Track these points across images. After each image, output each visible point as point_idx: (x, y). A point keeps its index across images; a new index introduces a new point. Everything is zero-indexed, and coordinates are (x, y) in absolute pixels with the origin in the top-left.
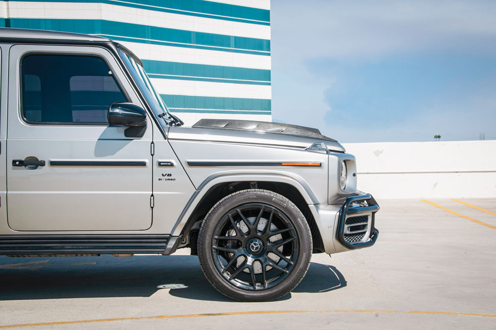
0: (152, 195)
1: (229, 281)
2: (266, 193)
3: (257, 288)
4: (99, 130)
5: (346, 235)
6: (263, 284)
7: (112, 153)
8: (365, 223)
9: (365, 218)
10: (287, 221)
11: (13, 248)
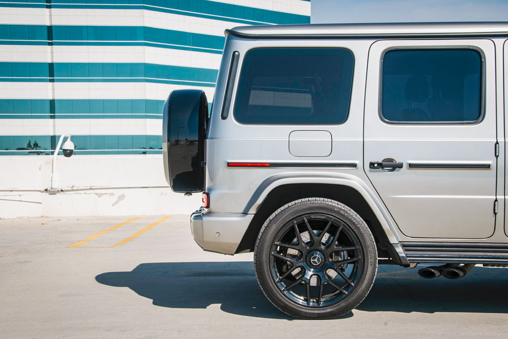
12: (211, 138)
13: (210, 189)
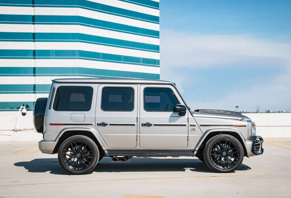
0: (188, 136)
1: (215, 166)
2: (228, 135)
3: (225, 168)
4: (170, 114)
5: (255, 150)
6: (227, 167)
7: (174, 121)
8: (259, 146)
9: (259, 145)
10: (235, 145)
11: (142, 154)
12: (46, 116)
13: (44, 133)
